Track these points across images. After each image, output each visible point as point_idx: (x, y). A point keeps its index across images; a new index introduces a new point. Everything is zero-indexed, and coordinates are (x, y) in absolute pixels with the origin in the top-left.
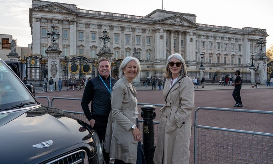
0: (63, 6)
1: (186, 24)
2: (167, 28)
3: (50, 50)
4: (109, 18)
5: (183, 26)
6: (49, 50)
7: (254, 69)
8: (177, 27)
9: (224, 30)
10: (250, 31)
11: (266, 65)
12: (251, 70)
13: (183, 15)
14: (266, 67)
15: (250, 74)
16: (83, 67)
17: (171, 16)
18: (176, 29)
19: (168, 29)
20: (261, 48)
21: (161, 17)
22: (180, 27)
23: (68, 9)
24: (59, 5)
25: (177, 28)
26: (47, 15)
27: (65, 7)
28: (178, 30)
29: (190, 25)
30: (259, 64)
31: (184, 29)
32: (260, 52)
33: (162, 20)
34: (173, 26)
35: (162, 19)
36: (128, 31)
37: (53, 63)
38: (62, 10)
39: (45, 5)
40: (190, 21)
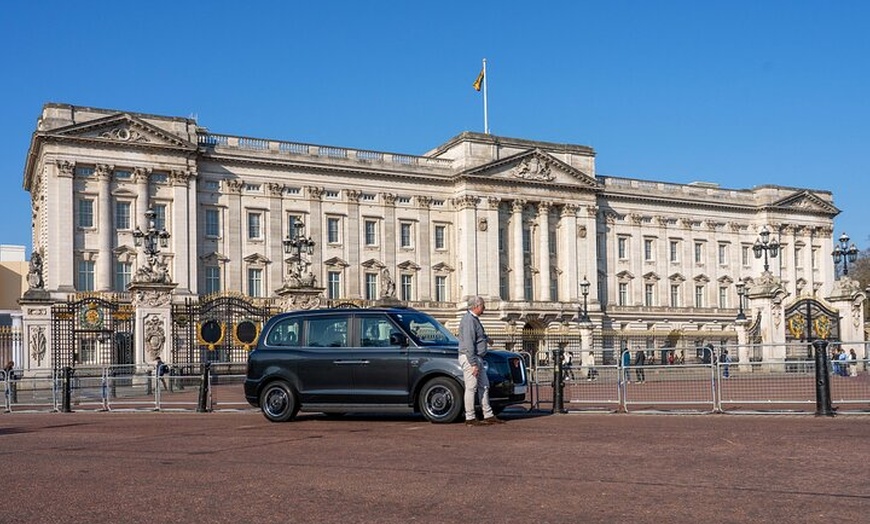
0: (151, 126)
1: (562, 179)
2: (499, 192)
3: (144, 280)
4: (304, 163)
5: (553, 187)
6: (140, 282)
7: (747, 325)
8: (533, 191)
9: (691, 198)
10: (778, 199)
11: (783, 312)
12: (737, 328)
13: (552, 150)
14: (783, 317)
15: (736, 339)
16: (235, 327)
17: (511, 155)
18: (530, 198)
19: (504, 196)
20: (766, 262)
21: (478, 157)
22: (541, 191)
23: (167, 133)
24: (136, 122)
25: (532, 194)
26: (96, 155)
27: (158, 129)
28: (537, 199)
29: (577, 183)
30: (763, 308)
31: (557, 197)
32: (763, 274)
33: (485, 169)
34: (518, 188)
35: (482, 164)
36: (371, 206)
37: (151, 317)
38: (147, 137)
39: (88, 123)
40: (576, 170)
